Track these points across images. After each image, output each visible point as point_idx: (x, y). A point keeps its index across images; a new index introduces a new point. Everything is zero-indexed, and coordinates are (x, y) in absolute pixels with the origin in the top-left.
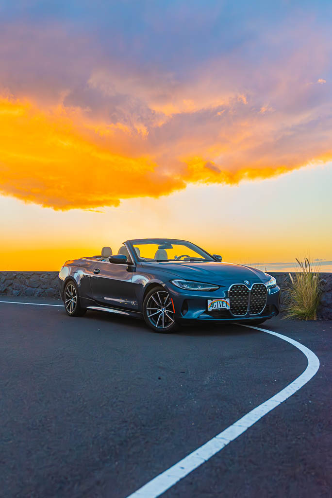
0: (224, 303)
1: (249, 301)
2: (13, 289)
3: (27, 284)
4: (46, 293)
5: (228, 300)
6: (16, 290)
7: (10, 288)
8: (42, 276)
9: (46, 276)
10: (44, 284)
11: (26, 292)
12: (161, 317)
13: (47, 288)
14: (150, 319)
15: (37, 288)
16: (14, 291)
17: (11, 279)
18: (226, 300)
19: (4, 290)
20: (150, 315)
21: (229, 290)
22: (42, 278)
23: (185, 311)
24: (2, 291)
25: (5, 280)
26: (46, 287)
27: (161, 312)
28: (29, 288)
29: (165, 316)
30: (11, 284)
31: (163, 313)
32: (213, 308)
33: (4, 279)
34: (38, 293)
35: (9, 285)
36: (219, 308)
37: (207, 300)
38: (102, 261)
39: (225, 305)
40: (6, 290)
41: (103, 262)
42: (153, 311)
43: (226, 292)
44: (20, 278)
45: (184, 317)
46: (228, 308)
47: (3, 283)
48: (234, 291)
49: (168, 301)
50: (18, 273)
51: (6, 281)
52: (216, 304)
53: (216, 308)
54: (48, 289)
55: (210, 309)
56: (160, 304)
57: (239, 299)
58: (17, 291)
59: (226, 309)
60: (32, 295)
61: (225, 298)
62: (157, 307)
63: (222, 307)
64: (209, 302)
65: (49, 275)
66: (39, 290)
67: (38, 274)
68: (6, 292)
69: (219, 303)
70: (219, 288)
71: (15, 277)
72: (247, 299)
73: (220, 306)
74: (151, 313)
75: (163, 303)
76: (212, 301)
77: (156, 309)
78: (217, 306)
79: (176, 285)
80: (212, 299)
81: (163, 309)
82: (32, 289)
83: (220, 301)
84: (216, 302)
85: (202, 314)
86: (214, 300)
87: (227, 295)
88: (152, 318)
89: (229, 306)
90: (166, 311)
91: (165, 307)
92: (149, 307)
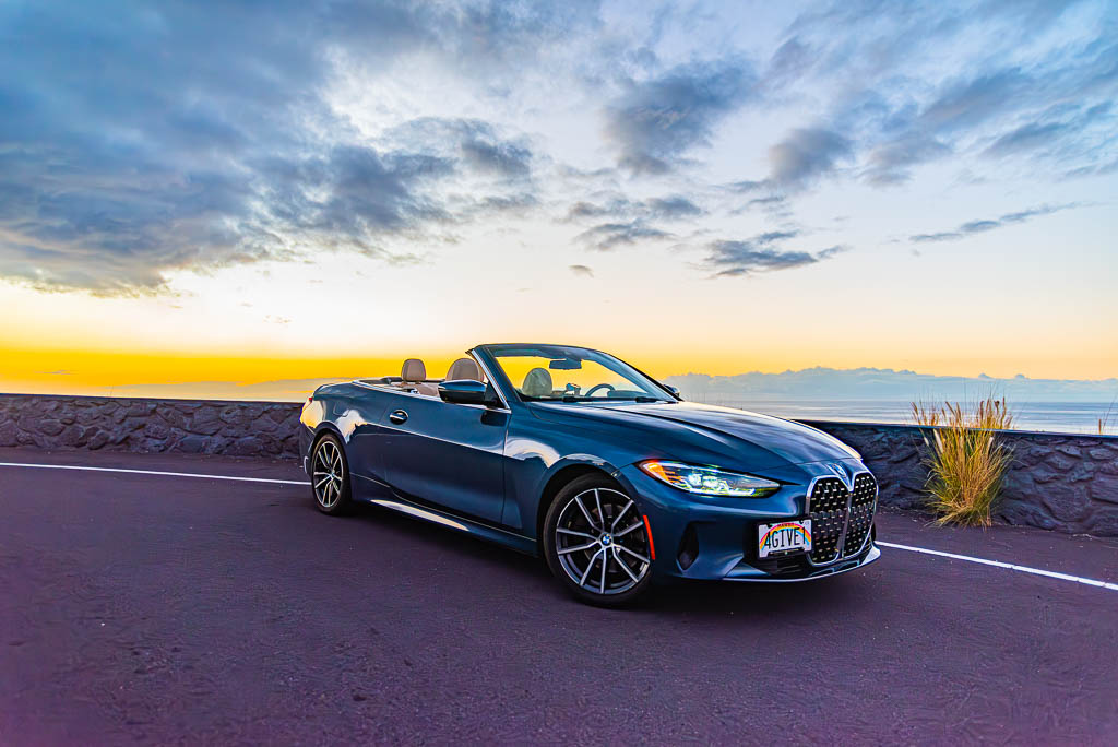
0: (800, 532)
1: (846, 523)
2: (148, 436)
3: (188, 428)
5: (807, 524)
6: (156, 438)
7: (139, 434)
8: (226, 409)
9: (238, 412)
10: (232, 428)
11: (182, 444)
12: (598, 561)
13: (237, 437)
14: (561, 560)
15: (212, 435)
16: (151, 443)
17: (144, 415)
18: (802, 525)
19: (123, 437)
20: (564, 547)
21: (809, 494)
22: (226, 416)
23: (686, 557)
24: (119, 441)
25: (126, 416)
26: (236, 435)
27: (597, 546)
28: (190, 436)
29: (610, 560)
30: (142, 426)
31: (604, 548)
32: (773, 549)
35: (137, 429)
36: (787, 547)
37: (754, 523)
38: (409, 391)
39: (799, 539)
40: (127, 438)
41: (412, 394)
43: (800, 501)
44: (167, 414)
45: (685, 574)
46: (808, 547)
47: (119, 424)
48: (819, 496)
49: (628, 520)
50: (161, 403)
51: (129, 419)
52: (778, 536)
53: (779, 548)
54: (241, 440)
55: (763, 552)
56: (599, 525)
57: (829, 519)
58: (158, 442)
59: (801, 549)
60: (200, 450)
61: (799, 519)
62: (588, 529)
63: (793, 546)
64: (763, 530)
65: (243, 408)
66: (218, 440)
68: (128, 443)
69: (785, 532)
70: (779, 489)
71: (154, 411)
72: (844, 519)
73: (790, 540)
74: (565, 542)
75: (608, 521)
76: (769, 527)
77: (587, 535)
78: (780, 544)
79: (658, 476)
80: (768, 521)
81: (604, 539)
82: (198, 438)
83: (790, 528)
84: (778, 529)
85: (738, 566)
86: (774, 525)
87: (804, 508)
88: (569, 557)
89: (809, 540)
90: (613, 545)
91: (610, 536)
92: (563, 525)
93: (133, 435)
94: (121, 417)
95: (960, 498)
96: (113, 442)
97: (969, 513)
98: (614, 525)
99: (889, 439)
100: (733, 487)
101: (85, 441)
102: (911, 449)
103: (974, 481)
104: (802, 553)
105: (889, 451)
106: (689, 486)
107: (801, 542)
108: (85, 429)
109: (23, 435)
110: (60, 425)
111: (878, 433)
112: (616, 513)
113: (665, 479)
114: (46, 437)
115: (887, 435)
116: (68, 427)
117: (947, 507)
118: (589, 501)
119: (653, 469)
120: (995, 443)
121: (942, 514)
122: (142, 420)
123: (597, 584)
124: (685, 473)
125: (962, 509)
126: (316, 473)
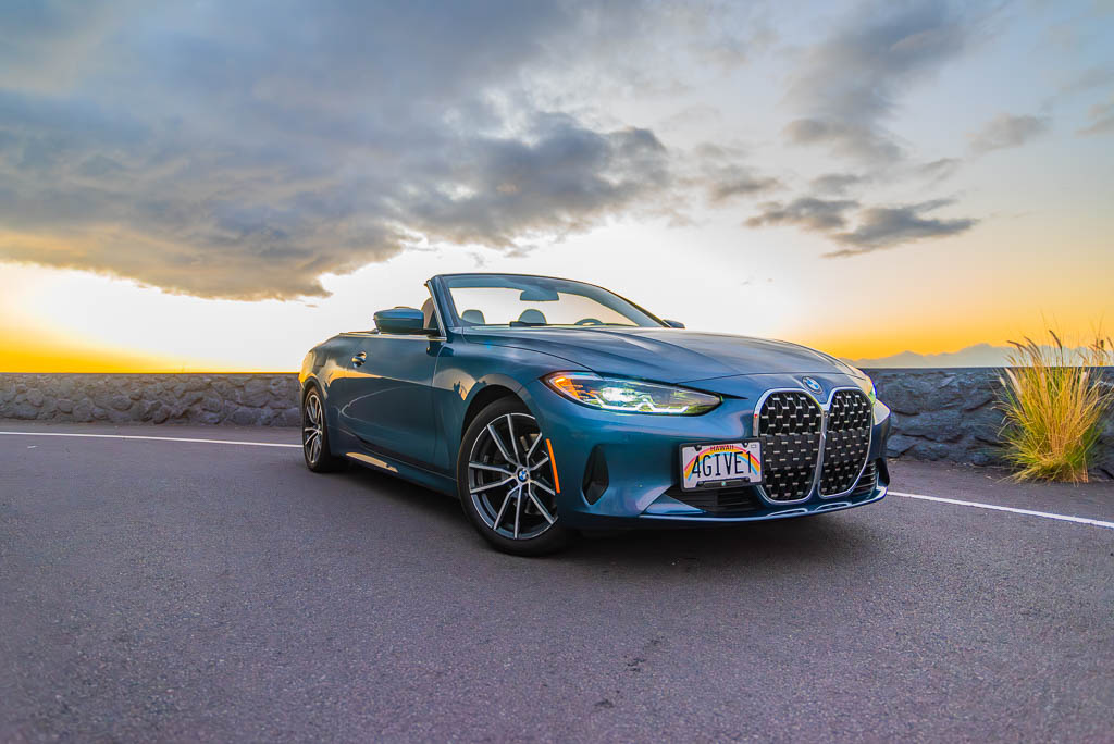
0: (743, 458)
1: (820, 451)
2: (204, 410)
3: (239, 400)
4: (282, 418)
5: (755, 449)
6: (212, 411)
7: (197, 408)
8: (273, 381)
9: (284, 382)
10: (279, 399)
11: (235, 416)
12: (513, 500)
13: (284, 408)
14: (475, 500)
15: (262, 407)
16: (208, 416)
17: (199, 390)
18: (747, 449)
19: (183, 411)
20: (477, 485)
21: (757, 412)
22: (273, 388)
23: (595, 489)
24: (180, 414)
25: (185, 391)
26: (283, 405)
27: (514, 483)
28: (241, 409)
29: (525, 500)
30: (200, 400)
31: (520, 485)
32: (703, 478)
33: (184, 388)
34: (263, 417)
35: (195, 403)
36: (724, 475)
37: (678, 445)
39: (743, 466)
40: (187, 412)
42: (490, 477)
43: (746, 419)
44: (221, 387)
45: (593, 509)
46: (756, 476)
47: (179, 398)
48: (773, 414)
50: (216, 377)
51: (188, 394)
52: (711, 462)
53: (713, 477)
54: (288, 411)
55: (690, 481)
56: (514, 457)
57: (792, 444)
58: (213, 415)
59: (746, 480)
60: (250, 422)
61: (744, 441)
62: (503, 463)
63: (733, 475)
64: (689, 454)
65: (289, 379)
66: (267, 411)
67: (262, 379)
68: (188, 417)
69: (721, 458)
70: (720, 404)
71: (209, 385)
72: (816, 444)
73: (729, 468)
74: (481, 481)
75: (522, 453)
76: (698, 450)
77: (501, 470)
78: (714, 471)
79: (567, 393)
80: (697, 443)
81: (521, 474)
82: (249, 410)
83: (728, 452)
84: (712, 453)
85: (659, 500)
86: (704, 448)
87: (752, 428)
88: (484, 497)
89: (757, 468)
90: (529, 481)
91: (527, 470)
92: (478, 459)
93: (192, 409)
94: (181, 392)
95: (1046, 448)
96: (174, 416)
97: (1058, 466)
98: (528, 456)
99: (960, 383)
100: (658, 403)
101: (150, 416)
102: (986, 394)
103: (1064, 427)
104: (747, 485)
105: (961, 398)
106: (600, 402)
107: (746, 469)
108: (150, 403)
109: (98, 411)
110: (129, 401)
111: (946, 377)
112: (530, 444)
113: (575, 395)
114: (118, 413)
115: (958, 378)
116: (136, 403)
117: (1028, 459)
118: (501, 429)
119: (560, 383)
120: (1091, 380)
121: (1023, 467)
122: (200, 394)
123: (511, 526)
124: (596, 386)
125: (1048, 461)
126: (306, 429)
